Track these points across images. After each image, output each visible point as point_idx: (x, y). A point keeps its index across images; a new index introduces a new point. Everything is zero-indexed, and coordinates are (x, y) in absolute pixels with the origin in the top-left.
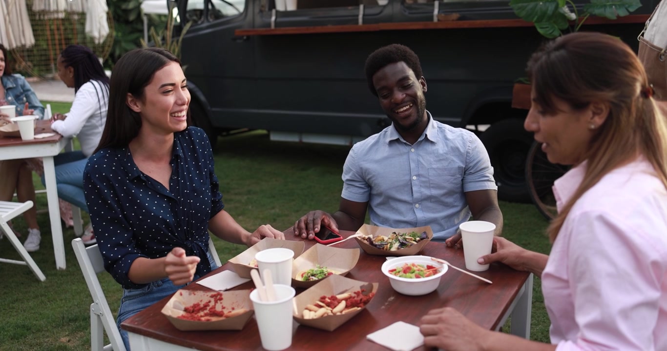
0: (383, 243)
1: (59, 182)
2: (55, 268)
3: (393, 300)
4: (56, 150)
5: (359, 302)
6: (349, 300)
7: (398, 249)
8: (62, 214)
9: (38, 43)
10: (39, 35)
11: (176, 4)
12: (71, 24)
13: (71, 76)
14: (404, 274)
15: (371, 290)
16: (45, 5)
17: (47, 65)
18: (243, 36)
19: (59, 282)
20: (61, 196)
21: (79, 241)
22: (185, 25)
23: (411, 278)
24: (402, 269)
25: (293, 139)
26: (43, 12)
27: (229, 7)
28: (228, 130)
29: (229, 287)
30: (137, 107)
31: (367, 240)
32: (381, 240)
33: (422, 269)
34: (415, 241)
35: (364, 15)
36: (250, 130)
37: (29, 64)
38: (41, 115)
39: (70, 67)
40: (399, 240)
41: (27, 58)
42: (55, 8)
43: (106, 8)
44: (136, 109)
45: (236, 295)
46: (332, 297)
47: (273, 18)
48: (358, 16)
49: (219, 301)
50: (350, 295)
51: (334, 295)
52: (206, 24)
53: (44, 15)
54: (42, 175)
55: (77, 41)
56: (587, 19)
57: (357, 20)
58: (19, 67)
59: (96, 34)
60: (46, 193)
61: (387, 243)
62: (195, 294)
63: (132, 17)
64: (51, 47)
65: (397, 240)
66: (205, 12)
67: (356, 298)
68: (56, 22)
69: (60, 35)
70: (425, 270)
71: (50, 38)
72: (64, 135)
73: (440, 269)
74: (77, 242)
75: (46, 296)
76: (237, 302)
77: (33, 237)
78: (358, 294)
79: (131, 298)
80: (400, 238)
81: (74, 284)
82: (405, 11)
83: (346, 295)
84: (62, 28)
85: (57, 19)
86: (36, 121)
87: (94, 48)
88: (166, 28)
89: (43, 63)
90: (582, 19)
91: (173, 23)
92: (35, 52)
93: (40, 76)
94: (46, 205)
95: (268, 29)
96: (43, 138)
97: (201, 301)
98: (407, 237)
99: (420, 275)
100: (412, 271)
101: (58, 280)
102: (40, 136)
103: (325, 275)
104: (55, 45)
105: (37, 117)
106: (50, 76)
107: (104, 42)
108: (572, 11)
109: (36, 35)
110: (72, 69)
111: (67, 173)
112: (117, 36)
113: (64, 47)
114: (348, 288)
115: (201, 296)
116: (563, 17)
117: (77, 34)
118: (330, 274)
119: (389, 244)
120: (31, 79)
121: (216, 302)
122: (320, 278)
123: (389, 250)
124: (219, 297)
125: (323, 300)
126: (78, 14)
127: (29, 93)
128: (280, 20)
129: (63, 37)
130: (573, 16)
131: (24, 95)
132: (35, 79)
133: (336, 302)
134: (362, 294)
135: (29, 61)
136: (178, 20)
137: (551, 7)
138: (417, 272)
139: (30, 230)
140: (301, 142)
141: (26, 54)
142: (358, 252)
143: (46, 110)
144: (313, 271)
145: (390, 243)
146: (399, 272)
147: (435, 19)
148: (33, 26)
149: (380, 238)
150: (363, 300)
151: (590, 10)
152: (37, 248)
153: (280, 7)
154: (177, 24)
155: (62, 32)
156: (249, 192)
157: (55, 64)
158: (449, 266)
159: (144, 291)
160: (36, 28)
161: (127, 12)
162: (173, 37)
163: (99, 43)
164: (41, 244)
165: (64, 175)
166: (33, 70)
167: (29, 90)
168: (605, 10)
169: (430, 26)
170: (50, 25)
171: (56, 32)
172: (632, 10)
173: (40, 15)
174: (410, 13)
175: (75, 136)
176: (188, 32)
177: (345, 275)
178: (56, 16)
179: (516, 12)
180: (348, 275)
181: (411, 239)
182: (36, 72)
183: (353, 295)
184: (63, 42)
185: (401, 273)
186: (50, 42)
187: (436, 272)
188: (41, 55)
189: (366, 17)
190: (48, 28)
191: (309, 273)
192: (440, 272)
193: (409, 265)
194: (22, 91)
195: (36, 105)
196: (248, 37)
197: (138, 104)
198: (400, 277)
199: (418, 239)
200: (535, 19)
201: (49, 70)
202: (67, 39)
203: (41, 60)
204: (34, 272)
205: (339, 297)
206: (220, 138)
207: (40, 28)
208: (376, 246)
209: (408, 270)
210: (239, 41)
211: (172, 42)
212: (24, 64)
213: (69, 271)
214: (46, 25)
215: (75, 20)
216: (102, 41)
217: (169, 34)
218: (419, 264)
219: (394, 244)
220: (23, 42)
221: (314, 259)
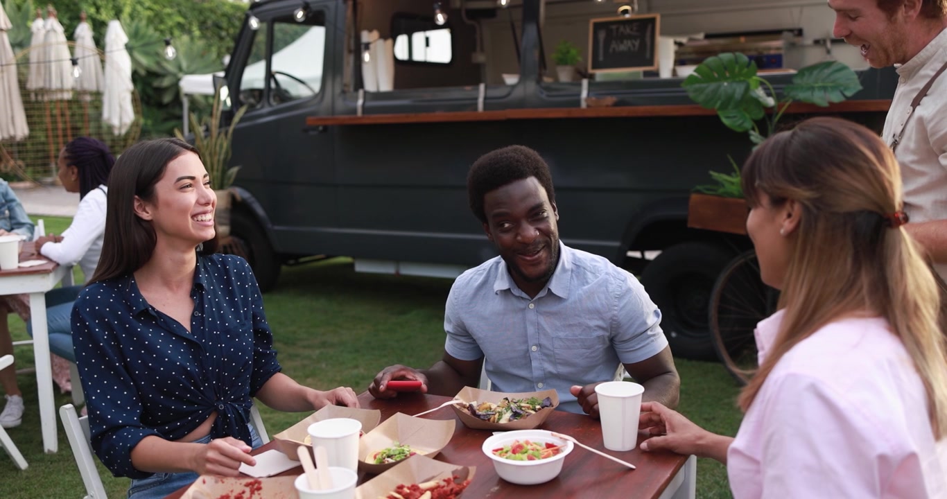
0: (489, 413)
1: (51, 331)
2: (42, 450)
3: (497, 490)
4: (49, 283)
5: (449, 493)
6: (435, 490)
7: (510, 420)
8: (54, 373)
9: (34, 133)
10: (35, 123)
11: (225, 81)
12: (81, 107)
13: (73, 179)
14: (513, 455)
15: (466, 478)
16: (45, 81)
17: (45, 165)
18: (318, 127)
19: (46, 470)
20: (55, 350)
21: (70, 408)
22: (237, 109)
23: (522, 460)
24: (510, 448)
25: (387, 269)
26: (42, 91)
27: (301, 86)
28: (296, 257)
29: (272, 474)
30: (148, 213)
31: (468, 408)
32: (486, 409)
33: (538, 448)
34: (534, 410)
35: (486, 98)
36: (328, 257)
37: (20, 162)
38: (29, 235)
39: (74, 167)
40: (511, 408)
41: (16, 155)
42: (59, 85)
43: (130, 86)
44: (146, 216)
45: (280, 484)
46: (413, 486)
47: (360, 102)
48: (476, 99)
49: (256, 492)
50: (438, 483)
51: (416, 483)
52: (267, 109)
53: (43, 95)
54: (28, 320)
55: (88, 131)
56: (790, 106)
57: (476, 105)
58: (6, 167)
59: (115, 122)
60: (32, 345)
61: (494, 413)
62: (223, 482)
63: (167, 99)
64: (51, 140)
65: (509, 408)
66: (265, 93)
67: (445, 488)
68: (59, 105)
69: (65, 122)
70: (544, 449)
71: (50, 126)
72: (60, 262)
73: (562, 448)
74: (67, 409)
75: (26, 490)
76: (281, 493)
77: (13, 406)
78: (448, 481)
79: (141, 489)
80: (512, 405)
81: (67, 473)
82: (542, 93)
83: (432, 484)
84: (68, 113)
85: (62, 101)
86: (22, 243)
87: (113, 140)
88: (211, 115)
89: (40, 162)
90: (783, 105)
91: (221, 107)
92: (29, 147)
93: (35, 180)
94: (32, 361)
95: (352, 116)
96: (31, 267)
97: (232, 491)
98: (523, 404)
99: (535, 456)
100: (524, 450)
101: (46, 468)
102: (27, 264)
103: (406, 456)
104: (57, 136)
105: (24, 237)
106: (49, 180)
107: (127, 134)
108: (769, 95)
109: (31, 123)
110: (76, 170)
111: (64, 318)
112: (146, 124)
113: (70, 139)
114: (435, 474)
115: (232, 484)
116: (757, 102)
117: (89, 121)
118: (412, 454)
119: (498, 414)
120: (21, 185)
121: (252, 492)
122: (398, 459)
123: (497, 422)
124: (256, 486)
125: (400, 490)
126: (91, 94)
127: (14, 204)
128: (370, 104)
129: (69, 125)
130: (771, 102)
131: (6, 207)
132: (27, 184)
133: (417, 493)
134: (454, 481)
135: (19, 158)
136: (229, 103)
137: (739, 90)
138: (530, 452)
139: (9, 398)
140: (398, 274)
141: (15, 149)
142: (453, 423)
143: (36, 228)
144: (389, 450)
145: (499, 412)
146: (507, 452)
147: (584, 105)
148: (26, 110)
149: (485, 406)
150: (454, 491)
151: (792, 94)
152: (19, 422)
153: (370, 86)
154: (226, 109)
155: (68, 119)
156: (324, 345)
157: (56, 164)
158: (575, 444)
159: (159, 479)
160: (32, 112)
161: (160, 91)
162: (220, 126)
163: (120, 135)
164: (24, 417)
165: (59, 320)
166: (25, 172)
167: (13, 200)
168: (813, 95)
169: (574, 113)
170: (51, 109)
171: (59, 119)
172: (849, 94)
173: (36, 95)
174: (548, 96)
175: (75, 264)
176: (242, 120)
177: (434, 456)
178: (59, 96)
179: (691, 95)
180: (439, 457)
181: (528, 408)
182: (29, 175)
183: (443, 483)
184: (69, 132)
185: (510, 454)
186: (50, 133)
187: (557, 451)
188: (38, 151)
189: (488, 101)
190: (48, 113)
191: (385, 453)
192: (562, 451)
193: (522, 442)
194: (3, 201)
195: (23, 221)
196: (326, 128)
197: (147, 209)
198: (507, 458)
199: (538, 407)
200: (718, 105)
201: (47, 172)
202: (75, 129)
203: (38, 158)
204: (12, 456)
205: (423, 486)
206: (284, 268)
207: (36, 113)
208: (479, 416)
209: (518, 449)
210: (312, 133)
211: (219, 134)
212: (12, 162)
213: (62, 455)
214: (45, 109)
215: (86, 102)
216: (124, 131)
217: (215, 122)
218: (536, 441)
219: (505, 413)
220: (12, 133)
221: (392, 434)
